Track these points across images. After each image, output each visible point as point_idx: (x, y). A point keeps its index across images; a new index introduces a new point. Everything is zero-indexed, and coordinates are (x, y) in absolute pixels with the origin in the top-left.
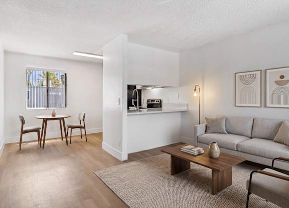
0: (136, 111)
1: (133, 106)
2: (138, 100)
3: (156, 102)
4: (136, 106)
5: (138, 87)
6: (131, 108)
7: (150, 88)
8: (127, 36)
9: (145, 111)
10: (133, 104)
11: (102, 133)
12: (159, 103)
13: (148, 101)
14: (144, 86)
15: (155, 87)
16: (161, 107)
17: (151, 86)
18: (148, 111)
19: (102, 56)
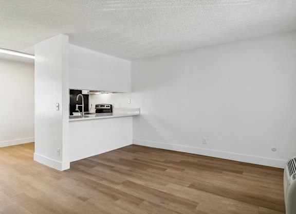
0: (80, 117)
1: (78, 111)
2: (83, 105)
3: (105, 107)
4: (81, 111)
5: (84, 92)
6: (75, 114)
7: (98, 93)
8: (68, 37)
9: (93, 116)
10: (77, 109)
11: (34, 143)
12: (109, 108)
13: (96, 106)
14: (91, 91)
15: (104, 92)
16: (112, 112)
17: (99, 91)
18: (96, 116)
19: (34, 55)
